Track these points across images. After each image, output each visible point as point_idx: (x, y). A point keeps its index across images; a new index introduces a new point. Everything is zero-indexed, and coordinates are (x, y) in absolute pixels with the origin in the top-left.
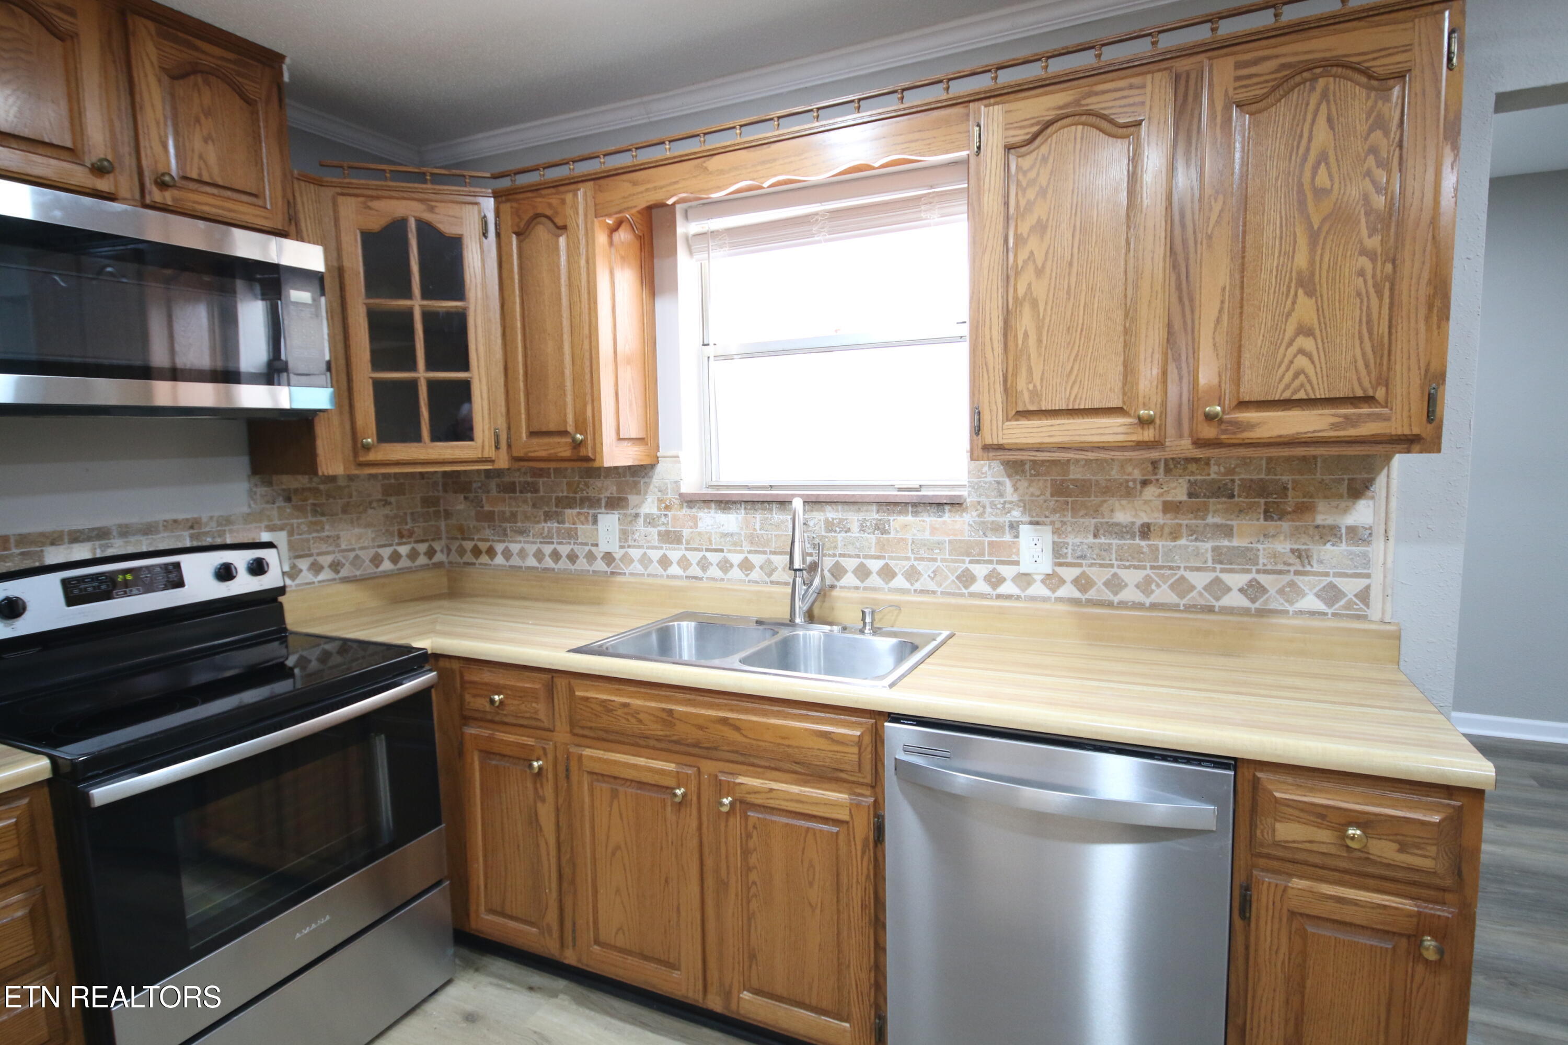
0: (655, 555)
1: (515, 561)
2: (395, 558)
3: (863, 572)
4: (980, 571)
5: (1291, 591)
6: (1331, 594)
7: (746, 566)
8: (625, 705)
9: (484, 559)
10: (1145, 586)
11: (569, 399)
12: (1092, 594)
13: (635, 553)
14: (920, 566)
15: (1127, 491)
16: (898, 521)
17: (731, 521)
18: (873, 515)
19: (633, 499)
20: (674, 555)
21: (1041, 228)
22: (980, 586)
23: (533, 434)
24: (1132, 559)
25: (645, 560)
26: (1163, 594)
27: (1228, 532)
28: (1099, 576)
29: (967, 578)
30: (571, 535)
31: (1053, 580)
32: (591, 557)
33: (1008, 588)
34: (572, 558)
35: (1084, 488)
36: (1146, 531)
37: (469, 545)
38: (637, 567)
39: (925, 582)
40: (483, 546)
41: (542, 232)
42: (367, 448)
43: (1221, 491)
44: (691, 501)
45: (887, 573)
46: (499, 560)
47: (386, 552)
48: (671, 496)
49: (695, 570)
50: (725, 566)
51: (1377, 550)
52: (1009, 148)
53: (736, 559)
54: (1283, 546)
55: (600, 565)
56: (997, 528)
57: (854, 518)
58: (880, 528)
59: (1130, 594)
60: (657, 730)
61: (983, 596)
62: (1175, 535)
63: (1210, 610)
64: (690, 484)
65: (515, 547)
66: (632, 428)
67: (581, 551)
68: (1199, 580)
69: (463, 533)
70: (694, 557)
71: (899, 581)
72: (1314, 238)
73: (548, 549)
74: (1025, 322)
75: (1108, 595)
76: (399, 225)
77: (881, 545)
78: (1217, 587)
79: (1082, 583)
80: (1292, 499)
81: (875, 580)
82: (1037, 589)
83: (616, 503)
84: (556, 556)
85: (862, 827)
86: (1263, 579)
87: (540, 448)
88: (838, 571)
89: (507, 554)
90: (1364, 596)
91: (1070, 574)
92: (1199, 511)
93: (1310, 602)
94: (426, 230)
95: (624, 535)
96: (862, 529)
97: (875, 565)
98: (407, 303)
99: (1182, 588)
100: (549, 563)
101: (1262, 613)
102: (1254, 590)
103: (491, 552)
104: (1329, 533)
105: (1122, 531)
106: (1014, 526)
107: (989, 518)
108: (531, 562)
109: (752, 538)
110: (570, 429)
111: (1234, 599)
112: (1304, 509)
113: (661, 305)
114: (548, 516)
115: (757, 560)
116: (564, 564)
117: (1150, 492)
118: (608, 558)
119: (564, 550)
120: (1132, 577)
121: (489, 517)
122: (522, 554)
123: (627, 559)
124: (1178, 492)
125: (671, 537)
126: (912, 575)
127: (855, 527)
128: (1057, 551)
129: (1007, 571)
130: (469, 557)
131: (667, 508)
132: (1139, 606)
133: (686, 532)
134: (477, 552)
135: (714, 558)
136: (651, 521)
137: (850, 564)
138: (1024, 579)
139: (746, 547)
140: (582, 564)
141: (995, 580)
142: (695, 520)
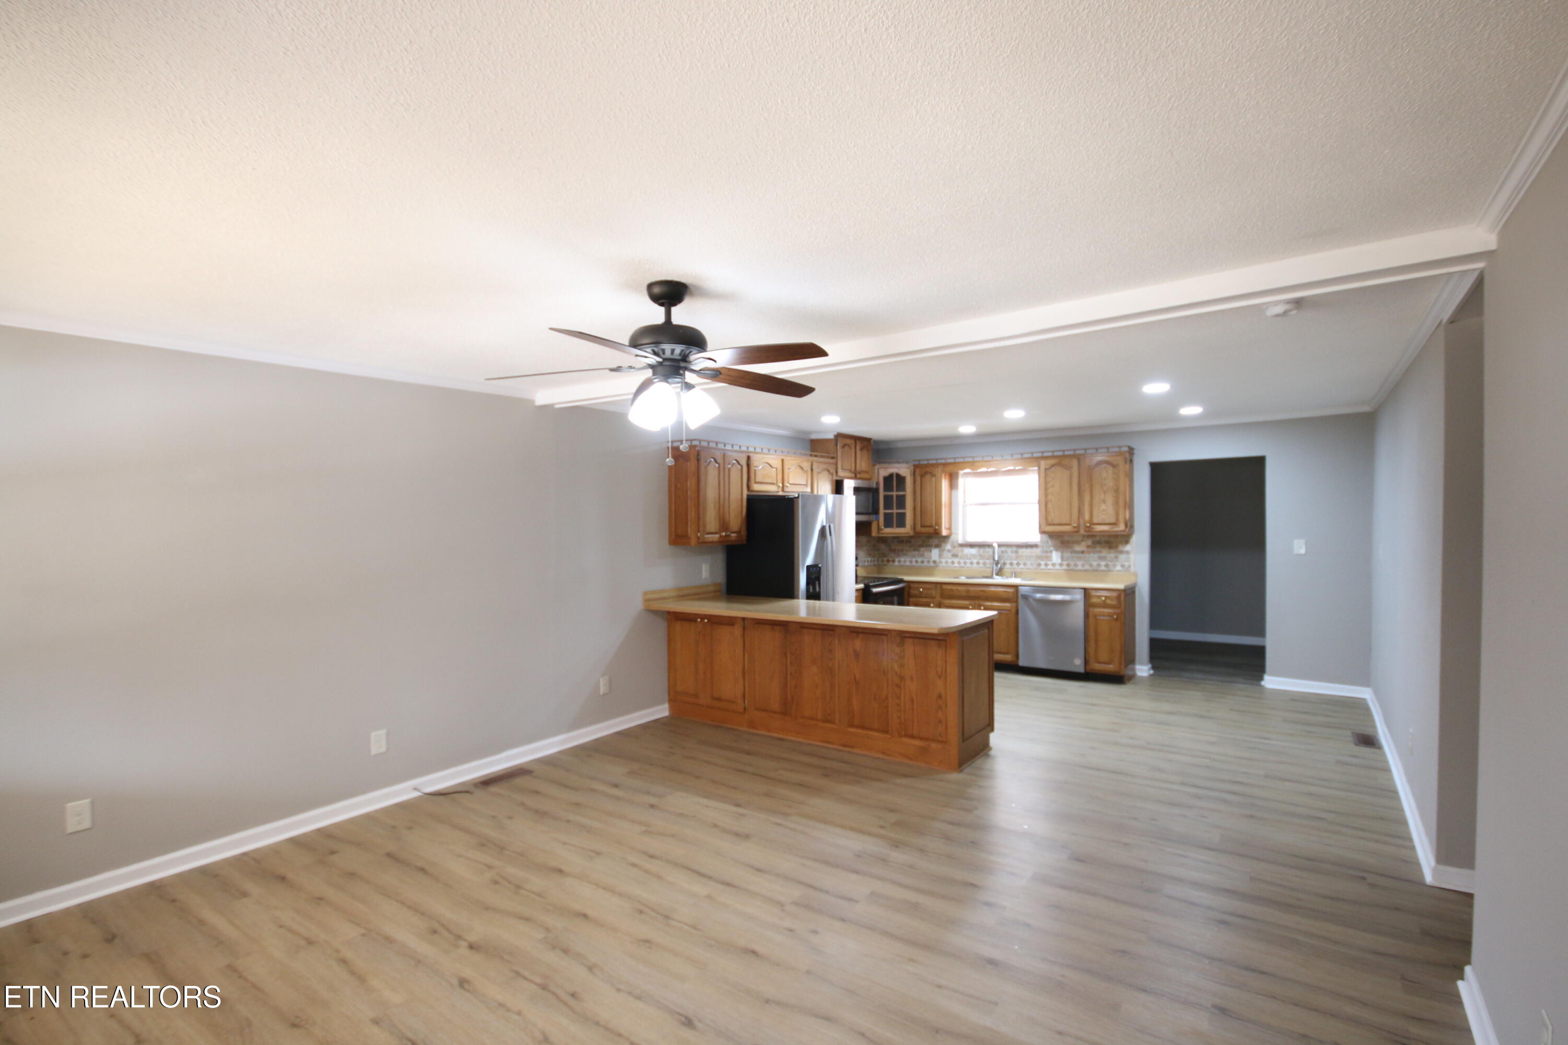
0: (950, 561)
1: (902, 563)
2: (868, 561)
3: (1011, 564)
4: (1043, 563)
5: (1115, 566)
6: (1123, 566)
7: (978, 563)
8: (956, 590)
9: (891, 563)
10: (1083, 565)
11: (934, 517)
12: (1071, 568)
13: (943, 560)
14: (1027, 562)
15: (1078, 543)
16: (1023, 551)
17: (973, 551)
18: (1015, 549)
19: (943, 545)
20: (956, 560)
21: (1053, 486)
22: (1043, 567)
23: (922, 526)
24: (1080, 559)
25: (946, 562)
26: (1087, 567)
27: (1100, 552)
28: (1072, 563)
29: (1039, 565)
30: (922, 555)
31: (1061, 565)
32: (929, 562)
33: (1050, 567)
34: (922, 562)
35: (1068, 542)
36: (1083, 552)
37: (885, 559)
38: (944, 564)
39: (1029, 566)
40: (891, 559)
41: (928, 476)
42: (882, 529)
43: (1099, 543)
44: (962, 545)
45: (1018, 564)
46: (897, 563)
47: (866, 559)
48: (955, 544)
49: (962, 564)
50: (972, 563)
51: (1132, 556)
52: (1046, 469)
53: (975, 561)
54: (1112, 555)
55: (932, 564)
56: (1047, 552)
57: (1009, 550)
58: (1016, 552)
59: (1079, 568)
60: (964, 594)
61: (1044, 569)
62: (1089, 553)
63: (1097, 571)
64: (961, 541)
65: (902, 559)
66: (947, 526)
67: (925, 560)
68: (1095, 564)
69: (884, 555)
70: (962, 561)
71: (1022, 566)
72: (1105, 493)
73: (914, 560)
74: (1050, 505)
75: (1074, 568)
76: (891, 476)
77: (1017, 557)
78: (1099, 565)
79: (1068, 565)
80: (1114, 545)
81: (1015, 566)
82: (1057, 567)
83: (937, 546)
84: (917, 562)
85: (1014, 611)
86: (1109, 563)
87: (924, 530)
88: (1004, 564)
89: (899, 561)
90: (1129, 566)
91: (1065, 563)
92: (1094, 547)
93: (1119, 568)
94: (898, 475)
95: (940, 556)
96: (1012, 552)
97: (1015, 562)
98: (891, 493)
99: (1091, 565)
100: (914, 564)
101: (1109, 571)
102: (1107, 566)
103: (894, 561)
104: (1122, 552)
105: (1077, 552)
106: (1051, 552)
107: (1045, 549)
108: (908, 563)
109: (980, 556)
110: (934, 524)
111: (1103, 568)
112: (1116, 547)
113: (954, 492)
114: (914, 550)
115: (981, 561)
116: (919, 564)
117: (1083, 543)
118: (935, 562)
119: (920, 560)
120: (1080, 563)
121: (894, 551)
122: (905, 561)
123: (940, 562)
124: (1089, 542)
125: (955, 556)
126: (1025, 564)
127: (1010, 552)
128: (1062, 558)
129: (1049, 563)
130: (885, 563)
131: (954, 547)
132: (1081, 571)
133: (960, 554)
134: (888, 561)
135: (968, 561)
136: (949, 551)
137: (1008, 562)
138: (1054, 565)
139: (978, 558)
140: (926, 564)
141: (1046, 565)
142: (963, 551)
